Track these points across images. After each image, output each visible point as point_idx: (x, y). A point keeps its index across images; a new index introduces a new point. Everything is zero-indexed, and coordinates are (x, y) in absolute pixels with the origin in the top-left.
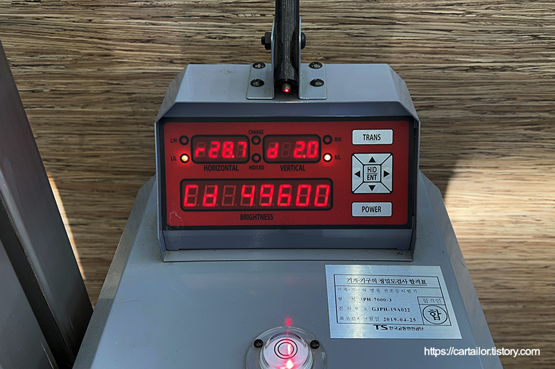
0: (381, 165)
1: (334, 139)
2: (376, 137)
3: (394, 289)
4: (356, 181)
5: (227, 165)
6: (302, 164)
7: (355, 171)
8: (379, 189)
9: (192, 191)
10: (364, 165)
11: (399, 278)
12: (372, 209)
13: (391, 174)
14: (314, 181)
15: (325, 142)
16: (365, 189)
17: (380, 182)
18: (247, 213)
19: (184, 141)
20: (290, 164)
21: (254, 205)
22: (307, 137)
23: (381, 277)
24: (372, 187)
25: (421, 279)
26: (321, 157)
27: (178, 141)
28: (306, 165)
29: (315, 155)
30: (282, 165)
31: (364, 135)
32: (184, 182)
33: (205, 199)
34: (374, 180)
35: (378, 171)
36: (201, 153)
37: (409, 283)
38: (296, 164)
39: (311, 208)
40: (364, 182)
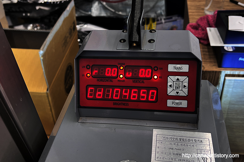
0: (182, 82)
1: (159, 69)
2: (180, 68)
3: (186, 144)
4: (169, 90)
5: (107, 79)
6: (143, 80)
7: (169, 84)
8: (181, 94)
9: (91, 91)
10: (173, 82)
11: (189, 138)
12: (177, 104)
13: (187, 86)
14: (149, 88)
15: (154, 70)
17: (182, 90)
18: (116, 102)
20: (137, 80)
21: (120, 98)
22: (146, 67)
23: (180, 138)
24: (177, 93)
25: (200, 139)
26: (152, 77)
27: (86, 67)
28: (145, 81)
29: (149, 76)
30: (133, 80)
31: (174, 67)
32: (88, 86)
33: (97, 94)
34: (179, 89)
35: (181, 85)
36: (96, 73)
37: (194, 141)
38: (140, 80)
39: (147, 101)
40: (173, 90)
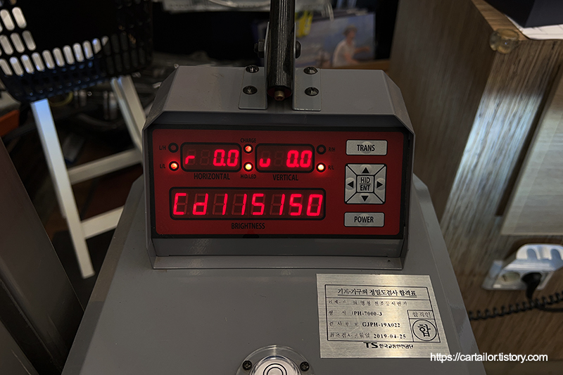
0: (374, 176)
1: (327, 149)
2: (371, 148)
3: (384, 302)
4: (349, 192)
5: (218, 173)
6: (295, 174)
7: (348, 180)
8: (372, 200)
9: (182, 199)
10: (357, 176)
11: (389, 289)
12: (364, 220)
13: (384, 184)
14: (306, 191)
15: (319, 152)
16: (357, 200)
17: (374, 192)
18: (238, 222)
19: (174, 148)
20: (283, 174)
21: (246, 214)
22: (300, 147)
23: (372, 288)
24: (365, 198)
25: (411, 290)
27: (167, 148)
28: (299, 175)
29: (308, 165)
30: (274, 174)
31: (359, 146)
33: (195, 207)
34: (367, 191)
35: (372, 182)
36: (191, 161)
37: (399, 294)
38: (289, 174)
39: (304, 218)
40: (357, 192)
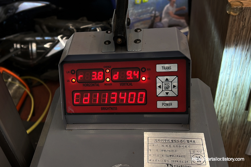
0: (171, 82)
1: (147, 70)
2: (168, 68)
3: (178, 145)
4: (159, 91)
5: (94, 83)
6: (131, 82)
7: (158, 85)
8: (171, 94)
10: (163, 82)
11: (181, 139)
13: (177, 86)
14: (137, 91)
15: (142, 71)
16: (163, 94)
19: (73, 72)
20: (125, 82)
21: (108, 103)
22: (133, 69)
23: (172, 139)
24: (167, 93)
25: (193, 140)
26: (140, 78)
27: (70, 72)
28: (133, 83)
29: (137, 78)
30: (121, 83)
33: (84, 100)
35: (170, 85)
36: (81, 78)
37: (187, 142)
38: (128, 82)
39: (136, 104)
40: (163, 91)
